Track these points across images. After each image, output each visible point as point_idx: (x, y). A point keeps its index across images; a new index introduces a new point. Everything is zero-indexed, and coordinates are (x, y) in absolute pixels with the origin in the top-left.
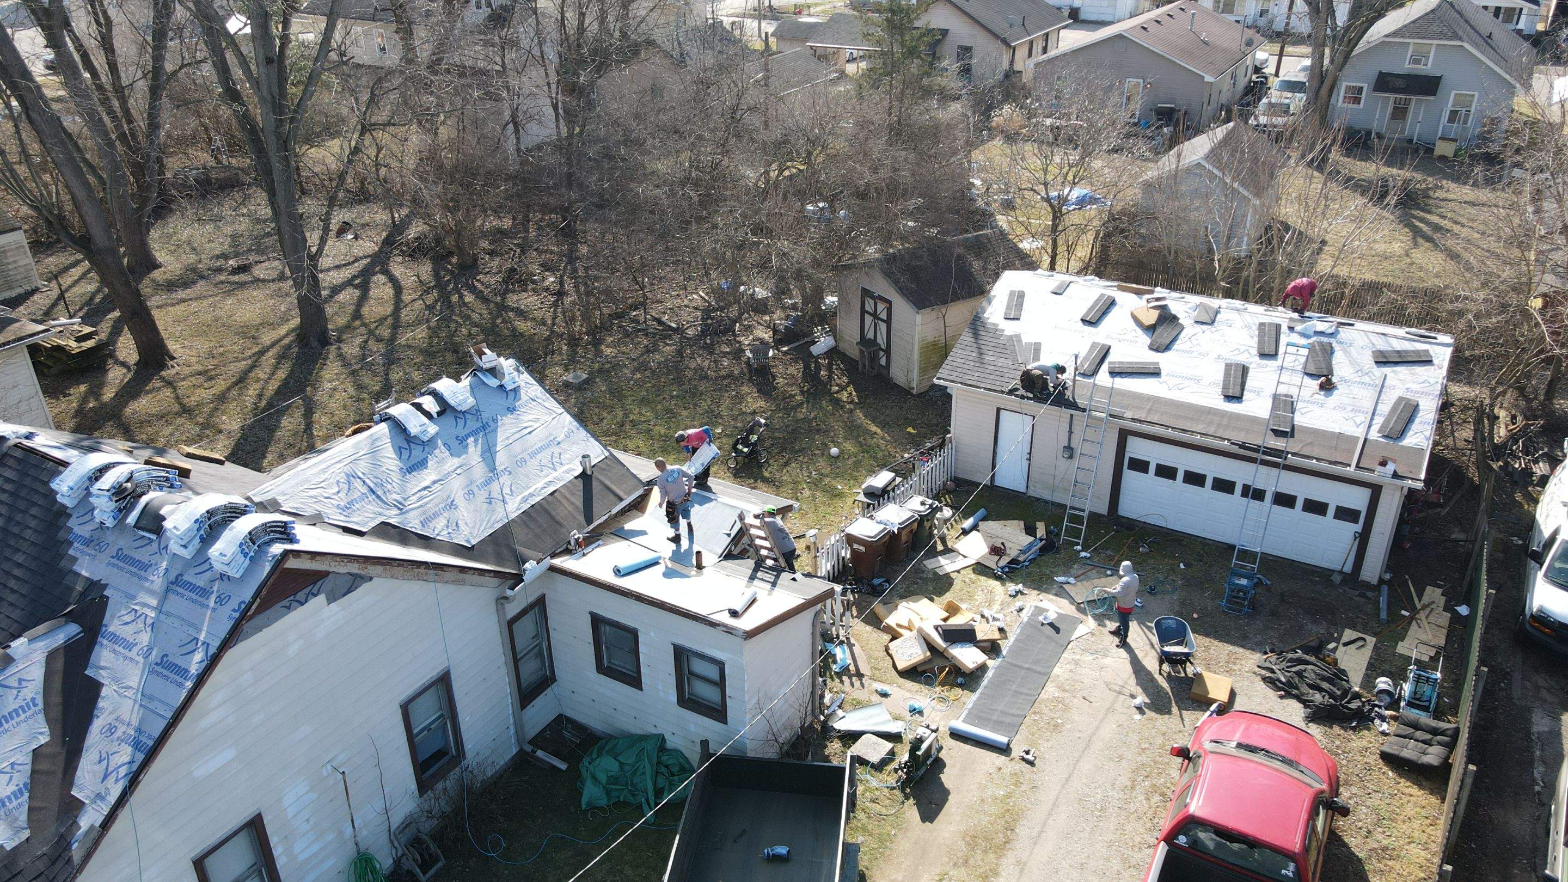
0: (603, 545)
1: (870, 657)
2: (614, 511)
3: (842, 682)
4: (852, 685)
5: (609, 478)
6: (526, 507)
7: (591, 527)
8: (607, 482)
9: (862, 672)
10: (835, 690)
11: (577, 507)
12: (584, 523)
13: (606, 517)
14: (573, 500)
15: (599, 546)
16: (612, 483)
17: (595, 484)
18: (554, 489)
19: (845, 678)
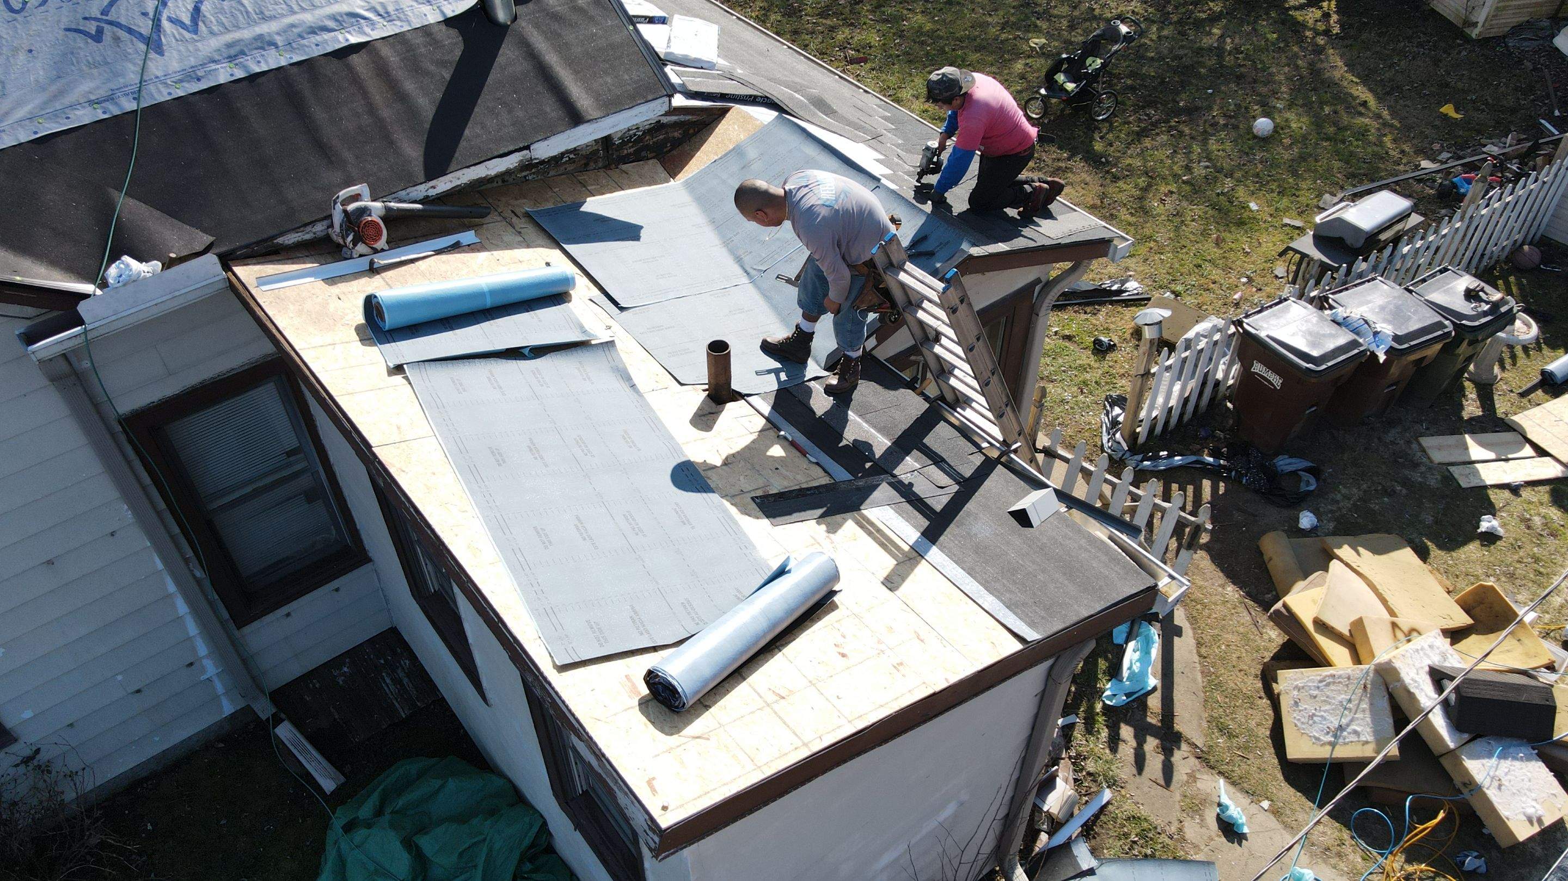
0: (472, 248)
1: (1213, 684)
2: (544, 150)
3: (1114, 742)
4: (1140, 762)
5: (562, 48)
6: (223, 74)
7: (443, 185)
8: (552, 59)
9: (1178, 727)
10: (1090, 766)
11: (411, 111)
12: (418, 168)
13: (512, 162)
14: (409, 86)
15: (456, 247)
16: (570, 62)
17: (508, 54)
18: (354, 39)
19: (1126, 732)
